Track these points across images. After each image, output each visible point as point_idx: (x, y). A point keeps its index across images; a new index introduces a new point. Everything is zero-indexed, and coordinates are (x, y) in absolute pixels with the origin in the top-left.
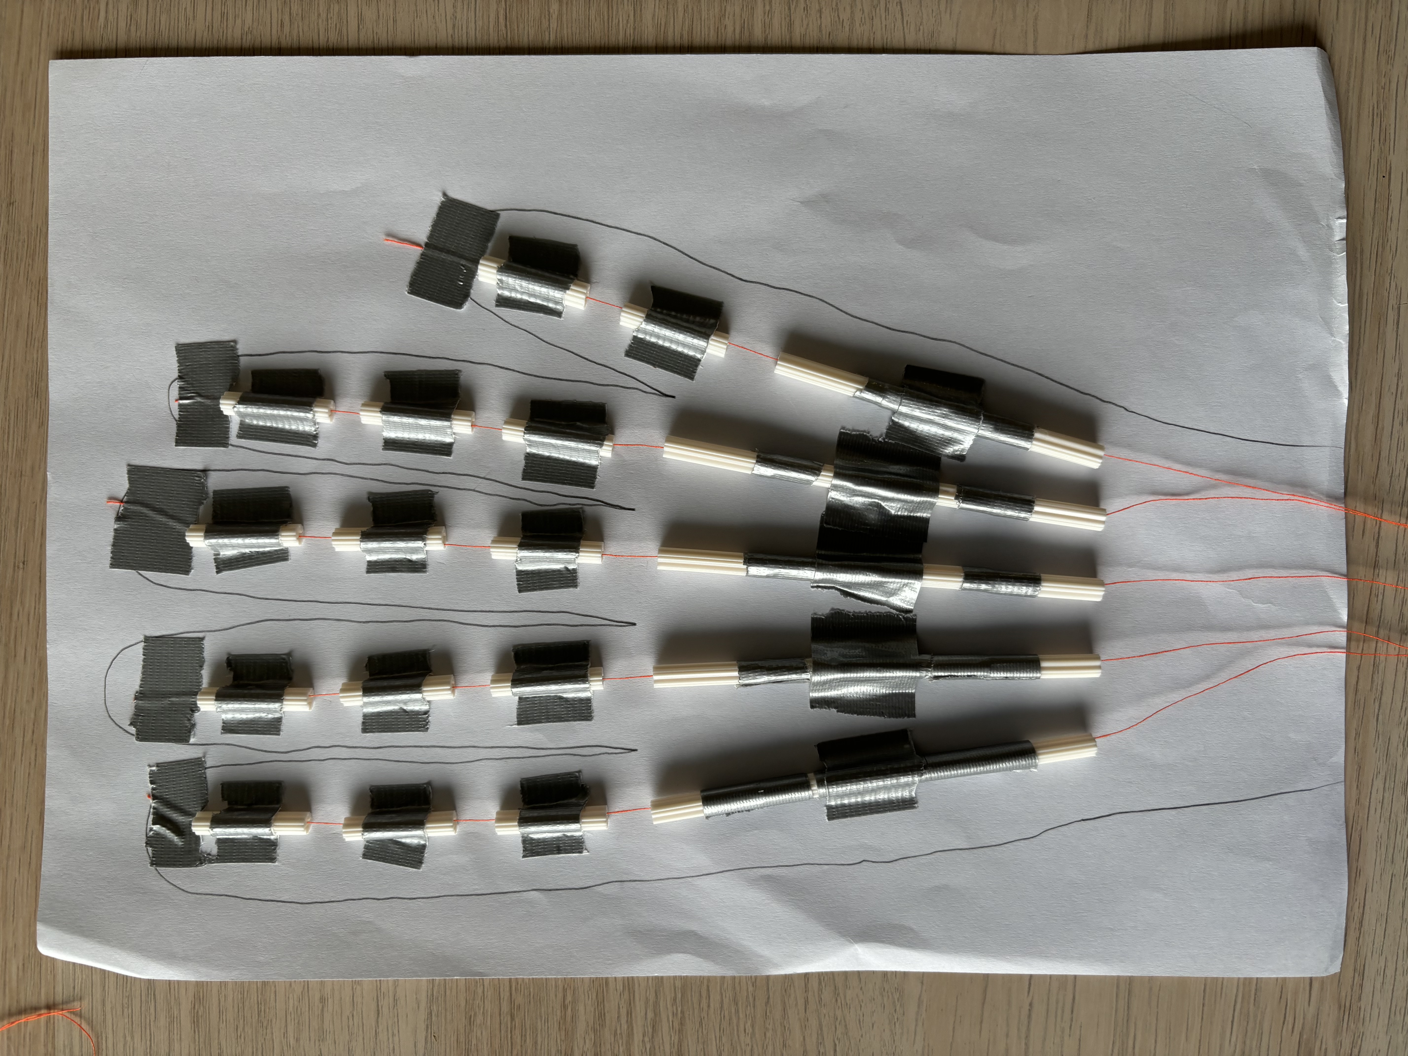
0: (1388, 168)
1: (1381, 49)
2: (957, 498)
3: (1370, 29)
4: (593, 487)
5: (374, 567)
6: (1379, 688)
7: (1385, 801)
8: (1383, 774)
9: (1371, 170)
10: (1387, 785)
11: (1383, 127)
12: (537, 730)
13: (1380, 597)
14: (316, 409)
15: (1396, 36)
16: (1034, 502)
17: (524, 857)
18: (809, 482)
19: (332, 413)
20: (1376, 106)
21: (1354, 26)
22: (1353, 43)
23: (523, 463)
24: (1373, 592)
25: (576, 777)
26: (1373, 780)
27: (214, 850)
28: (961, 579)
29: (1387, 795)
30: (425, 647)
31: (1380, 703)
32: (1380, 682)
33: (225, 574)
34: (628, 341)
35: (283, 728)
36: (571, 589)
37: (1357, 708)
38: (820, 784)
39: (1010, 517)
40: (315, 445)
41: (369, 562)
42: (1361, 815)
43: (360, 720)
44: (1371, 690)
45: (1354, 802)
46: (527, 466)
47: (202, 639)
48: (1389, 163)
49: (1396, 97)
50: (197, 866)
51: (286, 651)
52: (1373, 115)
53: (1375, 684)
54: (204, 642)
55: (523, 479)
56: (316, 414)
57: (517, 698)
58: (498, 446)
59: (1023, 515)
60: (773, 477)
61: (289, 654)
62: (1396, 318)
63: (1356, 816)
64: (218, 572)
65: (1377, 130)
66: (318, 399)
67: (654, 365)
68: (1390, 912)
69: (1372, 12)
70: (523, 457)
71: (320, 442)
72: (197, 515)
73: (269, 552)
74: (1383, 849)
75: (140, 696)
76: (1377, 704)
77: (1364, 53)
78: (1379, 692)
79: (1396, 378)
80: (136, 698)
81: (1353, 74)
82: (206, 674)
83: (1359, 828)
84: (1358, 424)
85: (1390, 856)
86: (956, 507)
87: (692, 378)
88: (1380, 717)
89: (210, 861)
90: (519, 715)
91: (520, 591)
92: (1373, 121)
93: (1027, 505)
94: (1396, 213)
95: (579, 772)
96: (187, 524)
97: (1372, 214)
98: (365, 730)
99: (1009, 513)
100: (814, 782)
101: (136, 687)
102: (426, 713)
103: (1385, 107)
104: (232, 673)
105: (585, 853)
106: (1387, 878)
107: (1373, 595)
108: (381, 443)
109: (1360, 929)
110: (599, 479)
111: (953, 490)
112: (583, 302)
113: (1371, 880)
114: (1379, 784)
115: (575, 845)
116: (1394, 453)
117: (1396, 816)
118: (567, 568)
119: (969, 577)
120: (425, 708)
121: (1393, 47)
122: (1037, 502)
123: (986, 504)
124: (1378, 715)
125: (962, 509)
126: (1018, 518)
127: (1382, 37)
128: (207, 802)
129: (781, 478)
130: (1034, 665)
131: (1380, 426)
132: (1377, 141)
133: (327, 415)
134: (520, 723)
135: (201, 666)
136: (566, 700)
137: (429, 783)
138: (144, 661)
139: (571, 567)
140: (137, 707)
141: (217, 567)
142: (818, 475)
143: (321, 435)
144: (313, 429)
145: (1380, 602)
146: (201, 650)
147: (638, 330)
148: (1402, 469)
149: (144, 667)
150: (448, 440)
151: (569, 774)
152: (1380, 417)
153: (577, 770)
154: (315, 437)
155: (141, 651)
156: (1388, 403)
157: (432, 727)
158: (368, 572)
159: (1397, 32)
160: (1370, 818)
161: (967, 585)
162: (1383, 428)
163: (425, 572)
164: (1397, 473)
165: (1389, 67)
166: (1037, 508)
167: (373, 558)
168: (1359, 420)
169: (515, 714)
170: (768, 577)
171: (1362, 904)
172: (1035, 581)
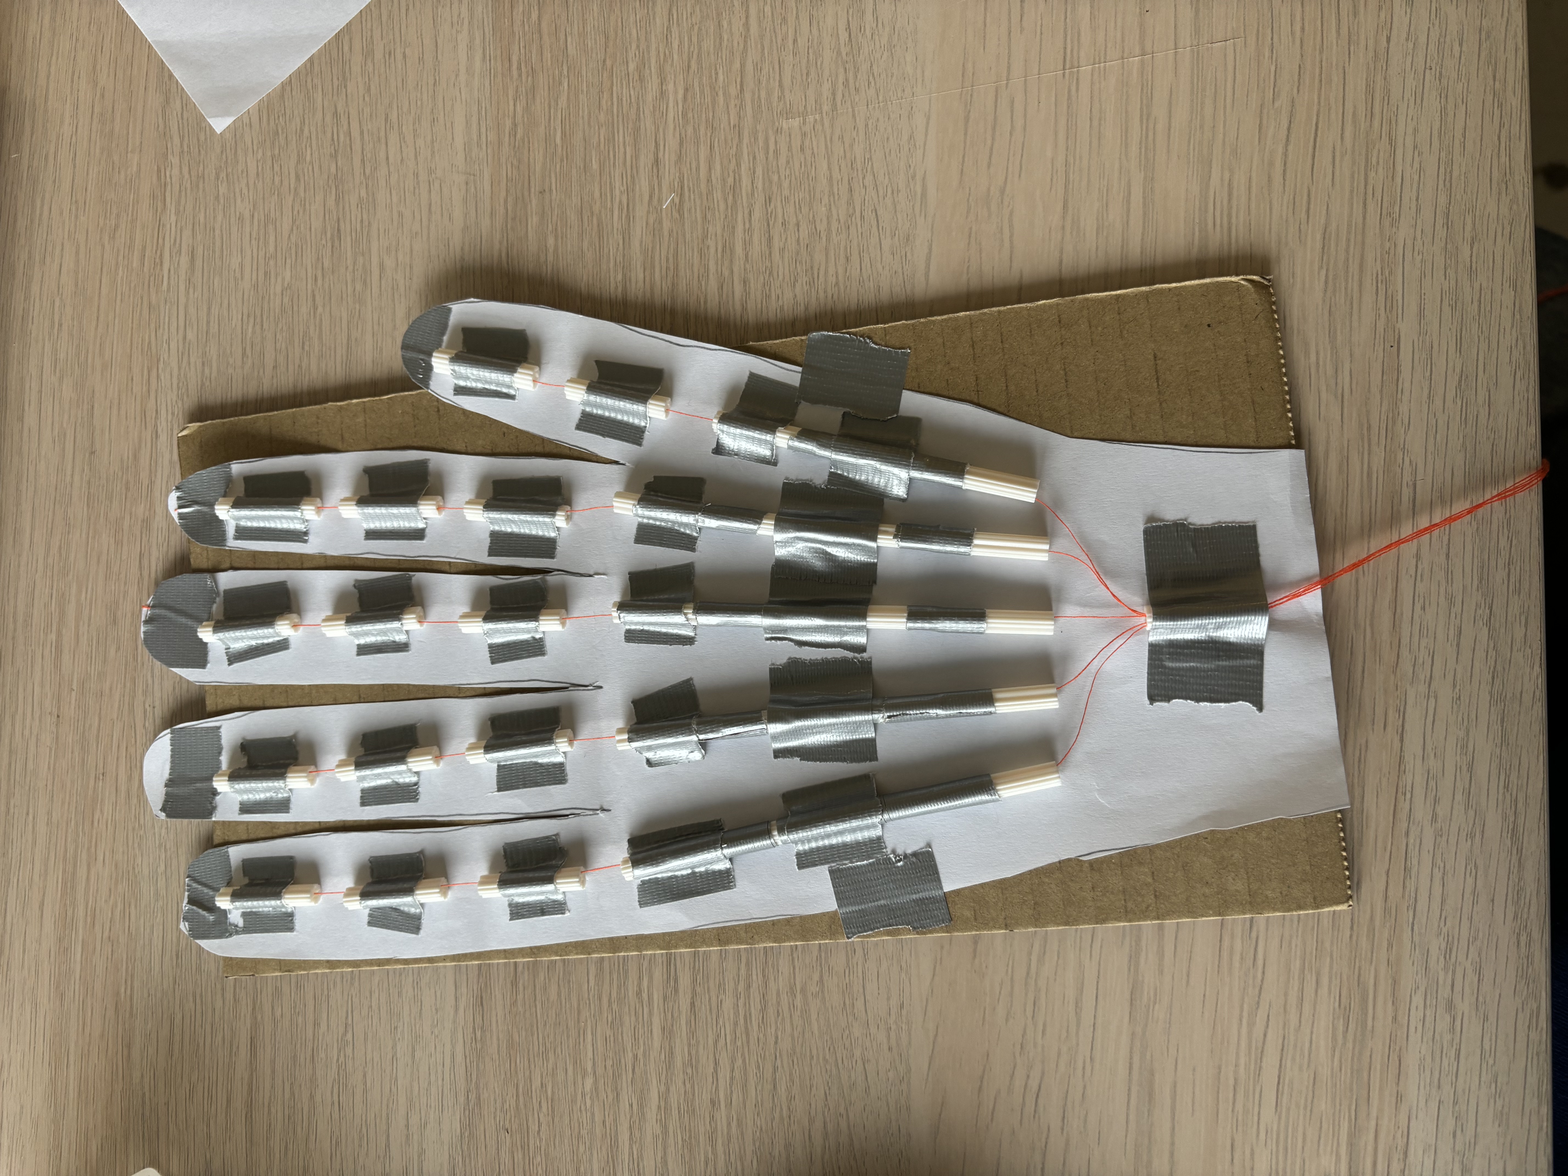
0: (1397, 337)
1: (1384, 212)
2: (895, 537)
3: (1370, 191)
4: (553, 558)
5: (363, 650)
6: (1413, 895)
7: (1428, 1019)
8: (1422, 989)
9: (1377, 341)
10: (1428, 1003)
11: (1390, 293)
12: (516, 796)
13: (1408, 796)
14: (303, 507)
15: (1401, 196)
16: (972, 536)
17: (511, 920)
18: (754, 532)
19: (319, 510)
20: (1380, 273)
21: (1352, 192)
22: (1352, 209)
23: (489, 540)
24: (1400, 790)
25: (554, 840)
26: (1411, 996)
27: (240, 922)
28: (905, 620)
29: (1428, 1013)
30: (412, 722)
31: (1415, 911)
32: (1413, 889)
33: (236, 665)
34: (577, 416)
35: (291, 806)
36: (540, 658)
37: (1388, 917)
38: (781, 831)
39: (951, 553)
40: (306, 541)
41: (358, 645)
42: (1399, 1034)
43: (359, 794)
44: (1403, 897)
45: (1390, 1018)
46: (493, 542)
47: (219, 728)
48: (1397, 332)
49: (1403, 261)
50: (227, 937)
51: (291, 733)
52: (1377, 283)
53: (1408, 890)
54: (221, 730)
55: (489, 555)
56: (304, 512)
57: (496, 765)
58: (466, 525)
59: (963, 549)
60: (718, 529)
61: (295, 736)
62: (1412, 495)
63: (1394, 1035)
64: (229, 665)
65: (1382, 298)
66: (305, 498)
67: (603, 435)
68: (1439, 1142)
69: (1372, 174)
70: (488, 535)
71: (311, 538)
72: (210, 613)
73: (272, 643)
74: (1428, 1073)
75: (170, 783)
76: (1411, 913)
77: (1364, 218)
78: (1413, 900)
79: (1415, 560)
80: (166, 785)
81: (1352, 240)
82: (224, 759)
83: (1398, 1049)
84: (1373, 611)
85: (1436, 1081)
86: (896, 546)
87: (640, 445)
88: (1416, 928)
89: (237, 933)
90: (498, 782)
91: (493, 663)
92: (1377, 289)
93: (966, 538)
94: (1407, 385)
95: (557, 835)
96: (200, 621)
97: (1380, 387)
98: (363, 804)
99: (949, 548)
100: (775, 833)
101: (166, 775)
102: (416, 784)
103: (1390, 273)
104: (245, 760)
105: (567, 914)
106: (1434, 1105)
107: (1400, 794)
108: (363, 534)
109: (1405, 1160)
110: (559, 549)
111: (892, 529)
112: (531, 383)
113: (1415, 1108)
114: (1418, 1000)
115: (558, 908)
116: (1416, 639)
117: (1441, 1037)
118: (534, 638)
119: (914, 615)
120: (414, 779)
121: (1397, 209)
122: (975, 536)
123: (924, 541)
124: (1413, 924)
125: (902, 548)
126: (959, 553)
127: (1385, 200)
128: (231, 878)
129: (727, 529)
130: (988, 699)
131: (1398, 611)
132: (1383, 309)
133: (314, 512)
134: (499, 790)
135: (220, 753)
136: (541, 765)
137: (422, 852)
138: (172, 750)
139: (538, 636)
140: (167, 794)
141: (229, 660)
142: (760, 524)
143: (311, 532)
144: (303, 526)
145: (1408, 802)
146: (219, 738)
147: (586, 403)
148: (1426, 657)
149: (172, 756)
150: (421, 525)
151: (547, 837)
152: (1398, 602)
153: (555, 833)
154: (306, 533)
155: (169, 742)
156: (1406, 586)
157: (423, 797)
158: (359, 654)
159: (1401, 193)
160: (1410, 1038)
161: (911, 625)
162: (1402, 614)
163: (407, 651)
164: (1421, 661)
165: (1394, 229)
166: (976, 542)
167: (362, 641)
168: (1373, 606)
169: (495, 781)
170: (718, 625)
171: (1405, 1133)
172: (980, 616)
